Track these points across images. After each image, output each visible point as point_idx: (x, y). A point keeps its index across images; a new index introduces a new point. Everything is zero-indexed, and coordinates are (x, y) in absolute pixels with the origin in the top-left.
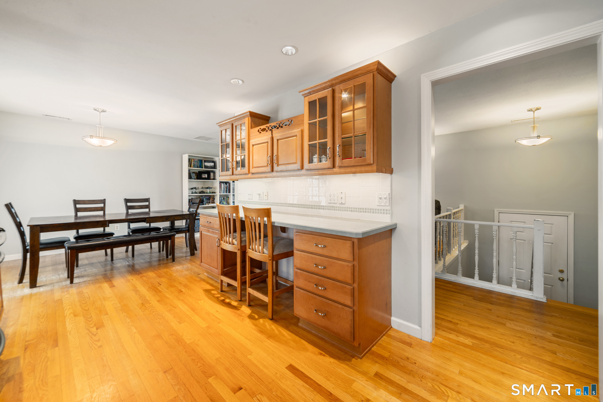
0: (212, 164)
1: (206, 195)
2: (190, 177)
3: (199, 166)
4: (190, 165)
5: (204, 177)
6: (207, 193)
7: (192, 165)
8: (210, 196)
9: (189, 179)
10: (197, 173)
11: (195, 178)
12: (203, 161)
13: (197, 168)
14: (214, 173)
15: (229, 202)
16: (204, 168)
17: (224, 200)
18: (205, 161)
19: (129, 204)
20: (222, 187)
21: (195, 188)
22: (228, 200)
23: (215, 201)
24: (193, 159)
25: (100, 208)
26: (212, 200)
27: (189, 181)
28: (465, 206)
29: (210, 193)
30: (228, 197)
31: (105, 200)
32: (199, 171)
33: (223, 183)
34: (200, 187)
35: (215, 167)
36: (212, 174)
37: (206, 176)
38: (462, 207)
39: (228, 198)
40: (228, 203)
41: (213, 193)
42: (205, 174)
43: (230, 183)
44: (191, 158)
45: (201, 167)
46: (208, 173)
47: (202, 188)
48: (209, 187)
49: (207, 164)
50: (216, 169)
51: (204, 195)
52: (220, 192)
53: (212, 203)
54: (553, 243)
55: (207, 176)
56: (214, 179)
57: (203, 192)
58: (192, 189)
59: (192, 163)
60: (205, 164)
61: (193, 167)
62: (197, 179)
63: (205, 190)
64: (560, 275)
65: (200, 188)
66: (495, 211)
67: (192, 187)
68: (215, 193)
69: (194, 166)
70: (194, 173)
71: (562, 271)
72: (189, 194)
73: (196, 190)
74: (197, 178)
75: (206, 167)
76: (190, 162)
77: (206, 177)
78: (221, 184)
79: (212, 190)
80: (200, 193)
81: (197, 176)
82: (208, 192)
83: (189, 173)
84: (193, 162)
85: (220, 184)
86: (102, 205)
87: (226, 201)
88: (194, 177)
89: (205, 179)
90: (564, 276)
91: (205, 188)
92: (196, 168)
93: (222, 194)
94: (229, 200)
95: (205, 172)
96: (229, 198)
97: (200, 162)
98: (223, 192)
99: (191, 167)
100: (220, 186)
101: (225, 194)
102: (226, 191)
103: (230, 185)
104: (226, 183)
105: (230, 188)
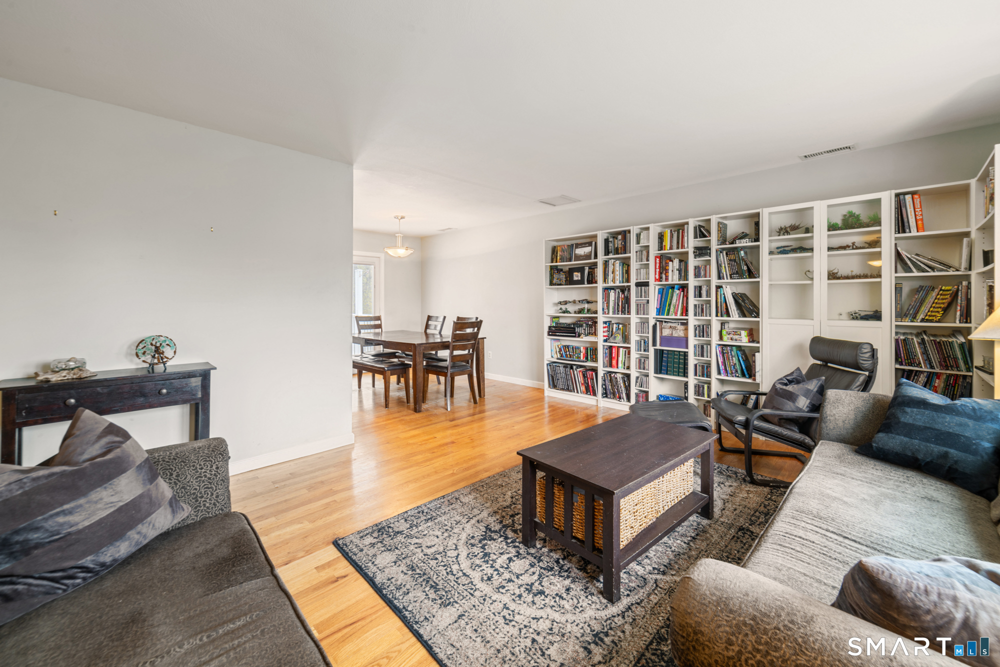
0: (590, 249)
2: (552, 282)
3: (569, 257)
4: (554, 259)
5: (576, 278)
7: (559, 258)
9: (551, 286)
12: (574, 245)
13: (566, 262)
16: (575, 261)
17: (617, 332)
18: (578, 246)
20: (612, 298)
22: (627, 333)
27: (551, 289)
32: (568, 268)
37: (579, 276)
39: (628, 327)
48: (587, 300)
49: (580, 251)
55: (581, 277)
56: (594, 281)
59: (559, 254)
60: (577, 252)
61: (560, 262)
62: (566, 285)
68: (595, 312)
75: (577, 257)
76: (554, 253)
80: (577, 312)
83: (550, 274)
84: (560, 251)
89: (577, 282)
98: (614, 313)
99: (556, 262)
100: (606, 298)
101: (620, 316)
102: (623, 308)
103: (631, 294)
104: (623, 290)
105: (631, 302)
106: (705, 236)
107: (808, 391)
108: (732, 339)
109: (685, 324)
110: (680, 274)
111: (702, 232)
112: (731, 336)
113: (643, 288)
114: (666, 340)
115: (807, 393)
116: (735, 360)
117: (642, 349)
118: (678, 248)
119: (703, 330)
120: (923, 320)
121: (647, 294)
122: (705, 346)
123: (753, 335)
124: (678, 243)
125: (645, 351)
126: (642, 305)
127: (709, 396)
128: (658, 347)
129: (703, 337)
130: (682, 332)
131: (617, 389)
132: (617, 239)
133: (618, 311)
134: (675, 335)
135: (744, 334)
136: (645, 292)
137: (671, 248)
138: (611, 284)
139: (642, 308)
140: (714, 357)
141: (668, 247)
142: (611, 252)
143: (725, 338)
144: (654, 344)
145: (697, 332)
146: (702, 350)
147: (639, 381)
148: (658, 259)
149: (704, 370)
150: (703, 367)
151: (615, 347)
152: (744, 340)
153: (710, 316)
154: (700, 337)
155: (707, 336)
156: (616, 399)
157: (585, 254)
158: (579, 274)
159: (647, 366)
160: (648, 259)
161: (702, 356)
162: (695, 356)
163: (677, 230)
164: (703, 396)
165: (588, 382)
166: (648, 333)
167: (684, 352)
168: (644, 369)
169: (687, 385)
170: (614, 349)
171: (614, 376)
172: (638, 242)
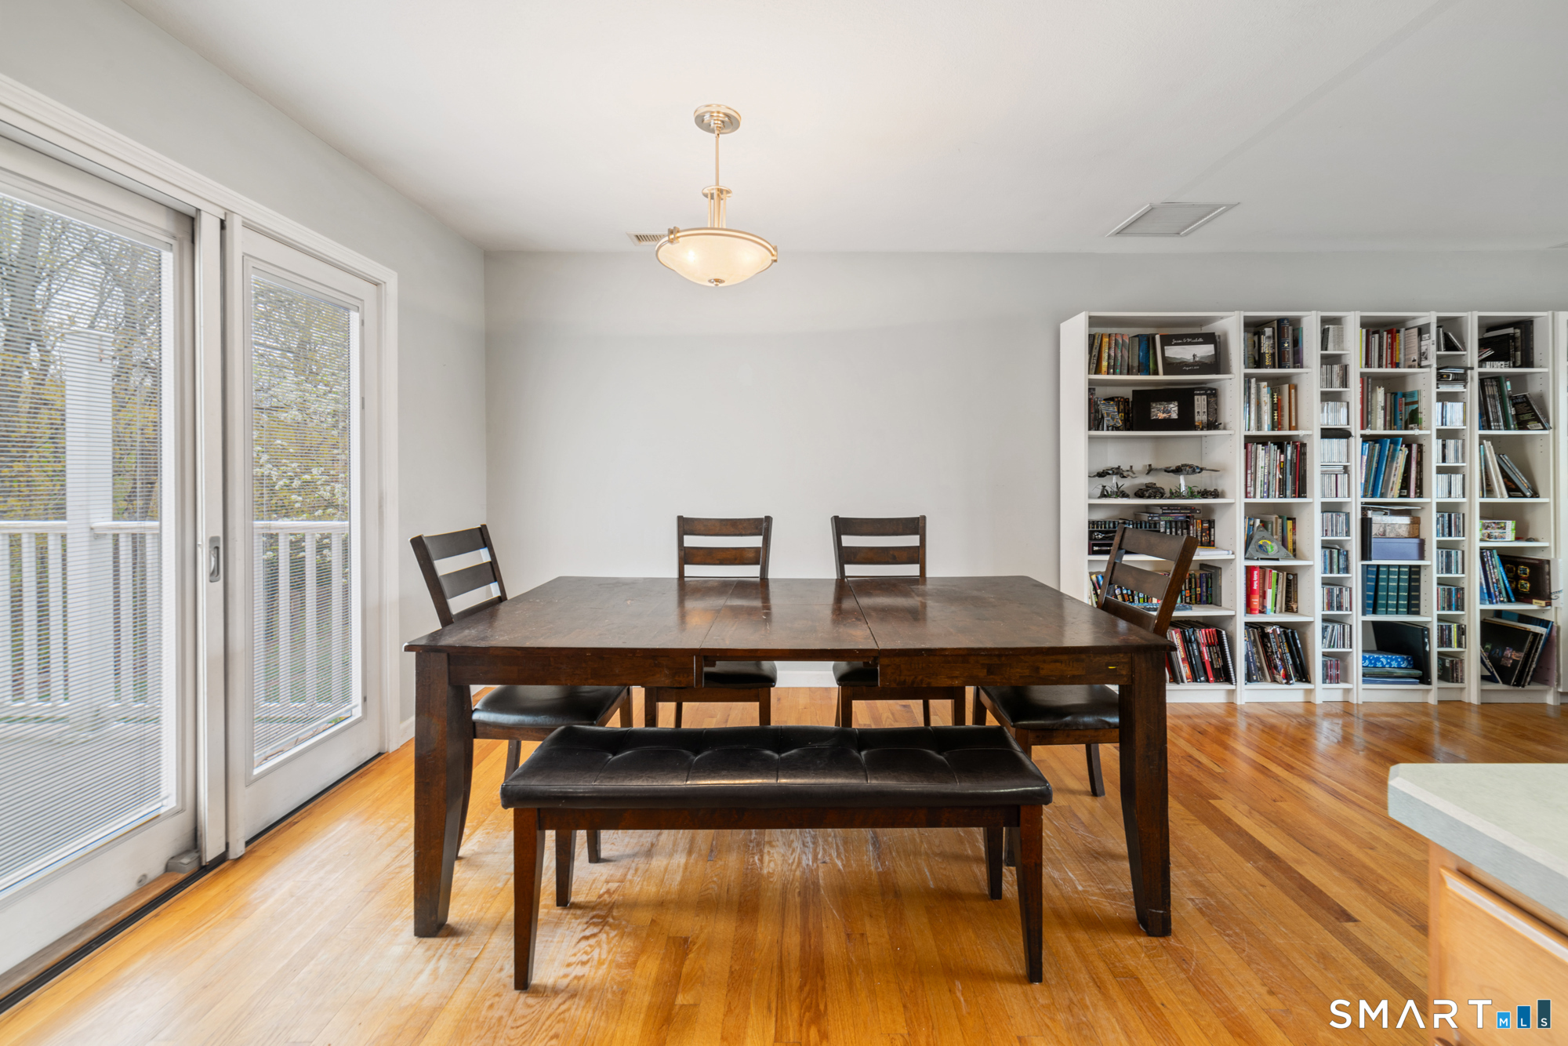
0: (1205, 351)
1: (1169, 506)
2: (1095, 421)
3: (1136, 364)
4: (1095, 365)
5: (1161, 416)
6: (1176, 494)
7: (1105, 364)
8: (1191, 509)
9: (1090, 429)
10: (1126, 401)
11: (1120, 423)
12: (1158, 338)
13: (1128, 374)
14: (1213, 394)
15: (1294, 543)
16: (1165, 374)
17: (1266, 534)
18: (1167, 340)
19: (848, 541)
20: (1261, 463)
21: (1118, 472)
22: (1289, 534)
23: (1219, 533)
24: (1110, 334)
25: (751, 555)
26: (1205, 531)
27: (1090, 438)
29: (1192, 495)
30: (1288, 516)
31: (768, 519)
33: (1264, 444)
34: (1139, 464)
35: (1217, 363)
36: (1200, 402)
37: (1173, 411)
39: (1290, 523)
40: (1290, 546)
41: (1205, 494)
42: (1169, 400)
43: (1304, 445)
44: (1097, 330)
45: (1144, 368)
46: (1184, 396)
47: (1150, 470)
48: (1191, 466)
49: (1176, 352)
50: (1227, 371)
51: (1161, 506)
52: (1251, 489)
56: (1213, 425)
57: (1153, 491)
58: (1102, 474)
59: (1105, 356)
60: (1167, 354)
62: (1128, 430)
63: (1164, 481)
65: (1141, 472)
67: (1101, 468)
68: (1216, 494)
69: (1113, 368)
70: (1112, 399)
72: (1090, 497)
73: (1121, 482)
74: (1129, 425)
75: (1172, 366)
76: (1095, 352)
77: (1174, 416)
78: (1252, 447)
79: (1201, 481)
80: (1139, 494)
81: (1127, 414)
82: (1183, 489)
83: (1090, 400)
84: (1109, 348)
85: (1246, 447)
86: (756, 541)
87: (1278, 536)
88: (1113, 419)
89: (1167, 424)
91: (1167, 471)
92: (1121, 374)
93: (1258, 500)
94: (1294, 533)
95: (1165, 394)
96: (1294, 520)
97: (1144, 346)
98: (1265, 493)
100: (1250, 462)
101: (1278, 500)
102: (1282, 484)
103: (1305, 454)
104: (1280, 443)
105: (1305, 471)
106: (1453, 348)
108: (1493, 538)
109: (1418, 512)
111: (1450, 339)
112: (1489, 531)
113: (1335, 441)
116: (1500, 572)
117: (1334, 567)
119: (1449, 524)
121: (1344, 450)
122: (1454, 553)
123: (1525, 529)
125: (1339, 571)
126: (1333, 477)
127: (1461, 644)
128: (1372, 561)
130: (1405, 528)
131: (1278, 659)
132: (1264, 333)
133: (1274, 491)
134: (1390, 535)
135: (1511, 526)
136: (1340, 449)
139: (1334, 481)
140: (1471, 576)
144: (1364, 554)
145: (1440, 526)
146: (1448, 558)
147: (1327, 634)
149: (1453, 596)
150: (1450, 592)
152: (1510, 537)
153: (1464, 495)
154: (1444, 535)
155: (1458, 534)
156: (1274, 680)
157: (1197, 359)
158: (1172, 406)
159: (1346, 604)
160: (1345, 383)
161: (1449, 570)
162: (1438, 573)
163: (1374, 333)
164: (1450, 645)
165: (1200, 652)
166: (1348, 534)
167: (1411, 567)
168: (1340, 608)
169: (1428, 630)
170: (1256, 572)
171: (1274, 631)
172: (1324, 346)
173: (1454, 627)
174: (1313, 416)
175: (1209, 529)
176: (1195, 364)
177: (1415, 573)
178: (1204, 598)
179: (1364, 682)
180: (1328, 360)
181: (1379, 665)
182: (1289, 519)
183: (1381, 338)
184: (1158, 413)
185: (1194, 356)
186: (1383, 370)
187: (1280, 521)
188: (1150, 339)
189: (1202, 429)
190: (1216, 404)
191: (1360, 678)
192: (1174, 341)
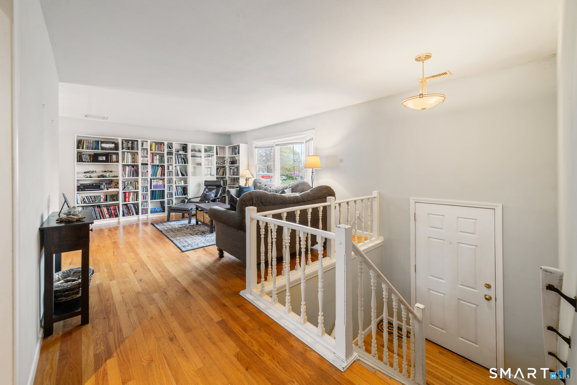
0: (113, 145)
1: (105, 180)
2: (80, 159)
3: (94, 147)
4: (80, 147)
5: (101, 159)
6: (107, 177)
7: (85, 147)
9: (78, 162)
10: (92, 155)
11: (89, 161)
12: (100, 141)
13: (92, 150)
14: (116, 155)
15: (138, 187)
16: (101, 150)
17: (130, 185)
18: (102, 142)
20: (127, 170)
22: (137, 185)
24: (86, 140)
26: (115, 185)
27: (78, 164)
28: (380, 193)
29: (112, 177)
32: (94, 154)
33: (128, 166)
34: (98, 170)
35: (116, 148)
36: (114, 157)
37: (104, 158)
38: (375, 194)
39: (137, 182)
41: (114, 177)
43: (138, 166)
44: (83, 138)
45: (96, 149)
46: (108, 155)
47: (102, 171)
48: (110, 171)
49: (104, 145)
50: (119, 150)
52: (125, 176)
53: (115, 188)
54: (477, 246)
55: (106, 159)
56: (118, 162)
57: (103, 176)
58: (85, 173)
59: (85, 145)
60: (102, 146)
61: (86, 149)
63: (104, 174)
64: (486, 291)
65: (99, 172)
66: (411, 200)
67: (85, 171)
68: (117, 177)
70: (88, 155)
71: (488, 286)
72: (78, 178)
74: (93, 161)
75: (103, 148)
76: (82, 144)
78: (125, 167)
79: (112, 174)
80: (99, 177)
81: (92, 159)
84: (86, 143)
85: (123, 167)
88: (87, 160)
89: (103, 161)
90: (491, 293)
91: (106, 172)
92: (90, 149)
93: (126, 178)
95: (101, 155)
97: (96, 143)
98: (128, 176)
99: (83, 148)
100: (124, 170)
101: (132, 178)
102: (133, 174)
103: (138, 168)
104: (133, 166)
105: (138, 172)
106: (170, 148)
107: (214, 193)
108: (179, 184)
109: (164, 180)
110: (159, 161)
111: (170, 147)
112: (179, 183)
113: (145, 166)
114: (156, 186)
115: (213, 193)
116: (180, 190)
117: (145, 191)
118: (158, 151)
119: (170, 181)
120: (219, 176)
121: (147, 168)
122: (171, 187)
123: (186, 182)
124: (158, 149)
125: (146, 192)
126: (144, 173)
127: (172, 204)
128: (152, 189)
129: (170, 184)
130: (161, 183)
131: (131, 211)
132: (129, 143)
133: (131, 176)
134: (158, 184)
135: (183, 181)
136: (146, 167)
137: (155, 151)
138: (125, 163)
139: (145, 174)
140: (174, 191)
141: (154, 150)
142: (125, 148)
143: (177, 184)
144: (151, 188)
145: (168, 182)
146: (169, 188)
147: (143, 205)
148: (151, 155)
149: (171, 195)
150: (170, 194)
151: (127, 192)
152: (182, 184)
153: (173, 176)
154: (169, 184)
155: (172, 183)
156: (131, 216)
157: (110, 147)
158: (104, 157)
159: (147, 198)
160: (147, 154)
161: (170, 190)
162: (167, 191)
163: (157, 144)
164: (170, 204)
165: (111, 212)
166: (148, 184)
167: (163, 190)
168: (146, 199)
169: (165, 202)
170: (127, 193)
171: (130, 205)
172: (142, 146)
173: (171, 201)
174: (140, 160)
175: (117, 184)
176: (109, 148)
177: (163, 191)
178: (116, 200)
179: (151, 213)
180: (143, 149)
181: (156, 210)
182: (136, 182)
183: (158, 145)
184: (100, 158)
185: (109, 147)
186: (159, 152)
187: (135, 182)
188: (98, 142)
189: (115, 162)
190: (118, 157)
191: (150, 213)
192: (104, 143)
